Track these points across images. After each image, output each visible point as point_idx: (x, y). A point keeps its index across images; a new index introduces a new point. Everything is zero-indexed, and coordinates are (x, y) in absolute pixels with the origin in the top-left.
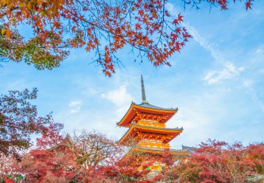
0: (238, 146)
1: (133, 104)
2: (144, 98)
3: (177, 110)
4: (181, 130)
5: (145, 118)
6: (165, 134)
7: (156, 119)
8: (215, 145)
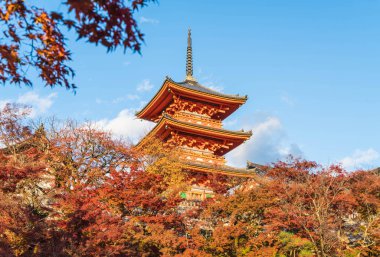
0: (338, 169)
1: (168, 80)
2: (190, 71)
3: (246, 99)
4: (249, 135)
5: (187, 108)
6: (220, 140)
7: (206, 111)
8: (299, 166)
